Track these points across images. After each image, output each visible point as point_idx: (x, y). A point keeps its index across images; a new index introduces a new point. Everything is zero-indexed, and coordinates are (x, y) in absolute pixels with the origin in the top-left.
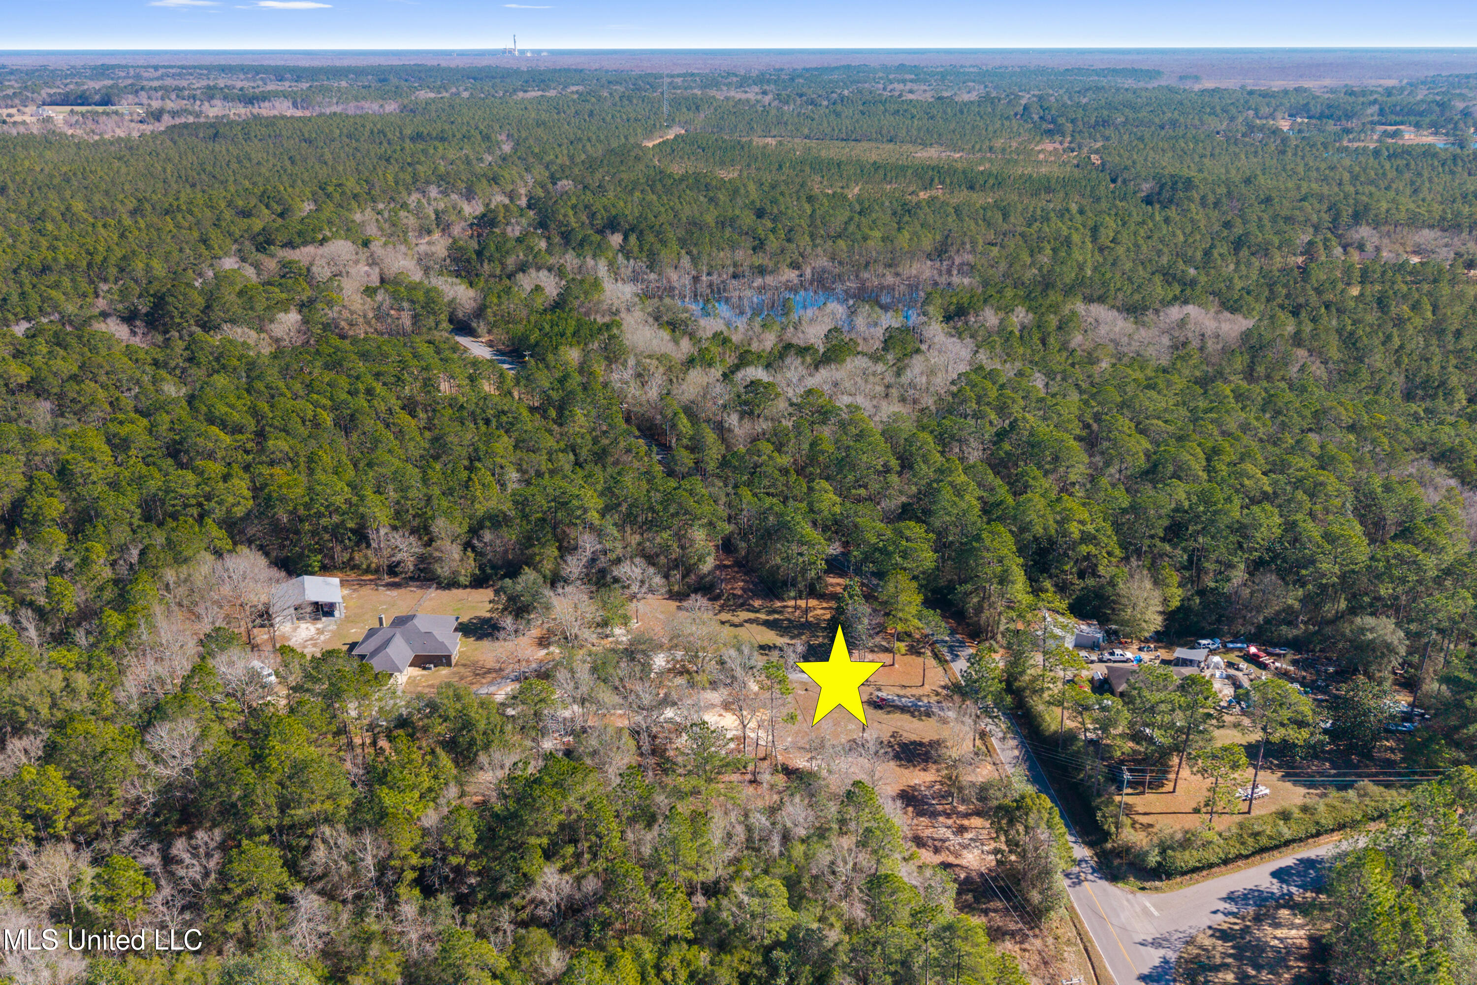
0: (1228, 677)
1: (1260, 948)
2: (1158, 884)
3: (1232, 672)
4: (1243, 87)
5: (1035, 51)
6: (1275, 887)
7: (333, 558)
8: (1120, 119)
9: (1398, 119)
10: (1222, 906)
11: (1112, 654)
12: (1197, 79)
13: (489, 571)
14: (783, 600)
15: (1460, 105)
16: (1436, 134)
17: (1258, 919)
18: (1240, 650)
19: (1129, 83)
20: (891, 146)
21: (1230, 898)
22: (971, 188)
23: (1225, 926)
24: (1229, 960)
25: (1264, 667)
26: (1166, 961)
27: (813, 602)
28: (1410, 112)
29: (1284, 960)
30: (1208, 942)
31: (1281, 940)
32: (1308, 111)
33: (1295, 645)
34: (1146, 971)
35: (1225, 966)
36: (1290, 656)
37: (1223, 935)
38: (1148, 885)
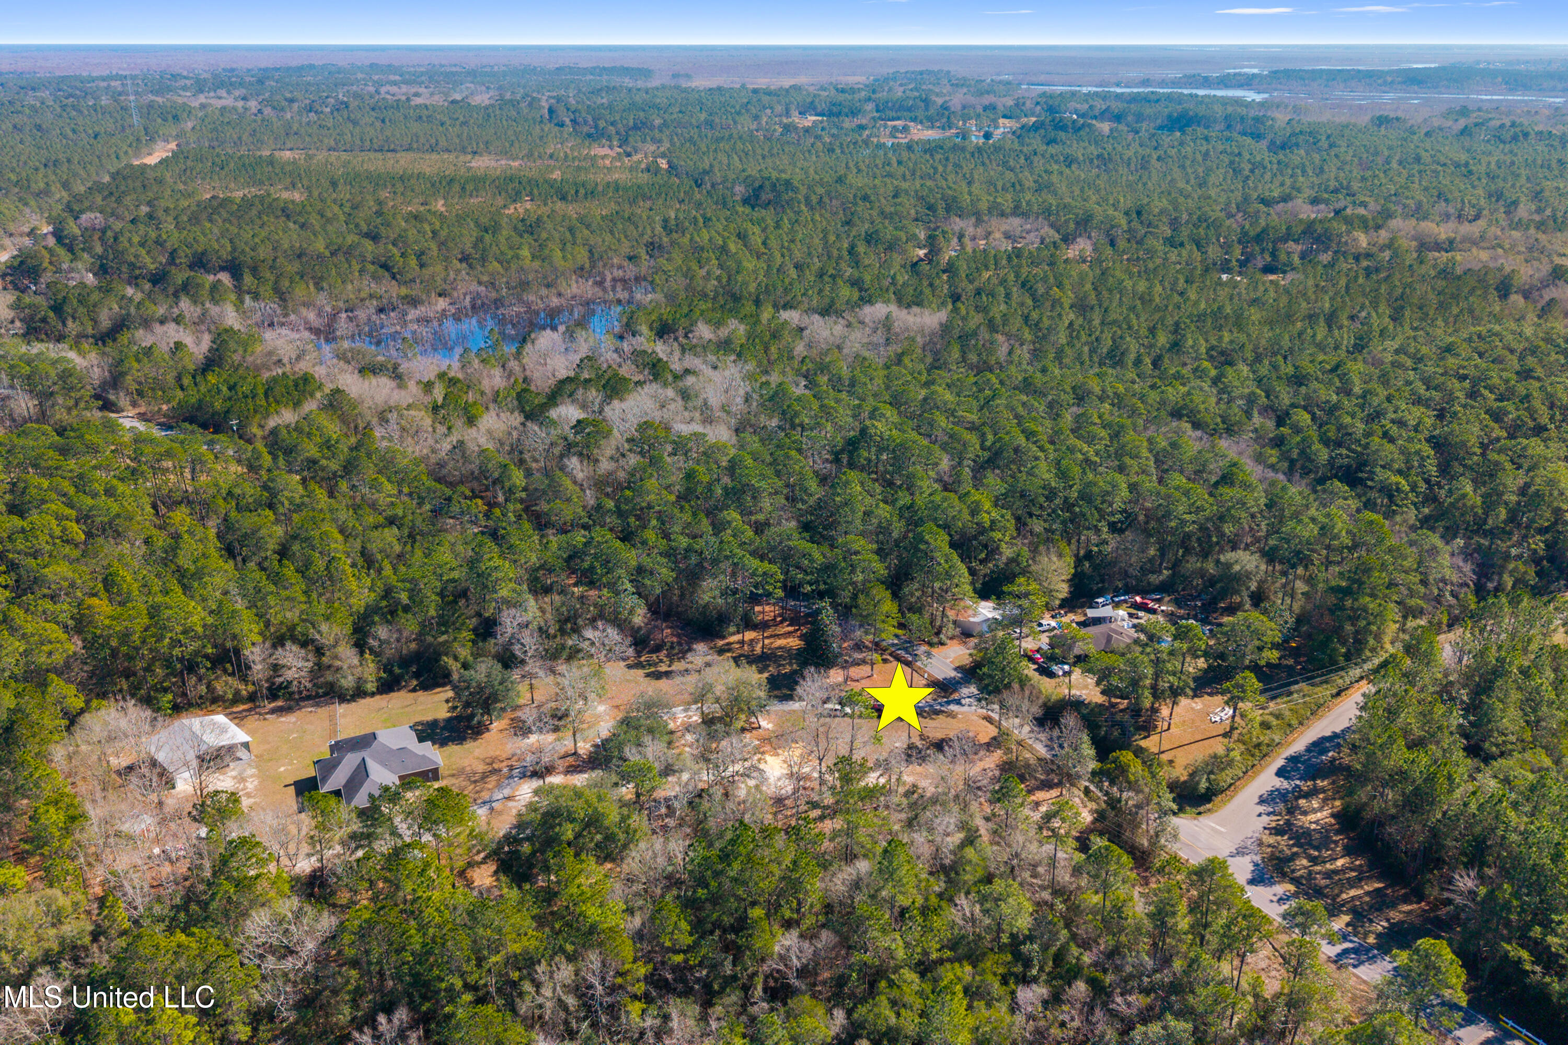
0: (1134, 626)
1: (1307, 833)
2: (1209, 806)
3: (1136, 621)
4: (743, 86)
5: (505, 48)
6: (1285, 785)
7: (184, 694)
8: (658, 122)
9: (894, 114)
10: (1261, 809)
11: (1040, 625)
12: (688, 76)
13: (397, 671)
14: (723, 638)
15: (940, 101)
16: (932, 127)
17: (1290, 812)
18: (1125, 601)
19: (628, 82)
20: (434, 156)
21: (1262, 801)
22: (563, 198)
23: (1273, 824)
24: (1295, 849)
25: (1154, 612)
26: (1256, 865)
27: (750, 635)
28: (901, 108)
29: (1328, 838)
30: (1272, 840)
31: (1316, 822)
32: (815, 109)
33: (1164, 588)
34: (1249, 876)
35: (1294, 856)
36: (1167, 599)
37: (1277, 831)
38: (1202, 809)
